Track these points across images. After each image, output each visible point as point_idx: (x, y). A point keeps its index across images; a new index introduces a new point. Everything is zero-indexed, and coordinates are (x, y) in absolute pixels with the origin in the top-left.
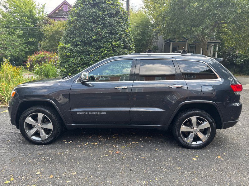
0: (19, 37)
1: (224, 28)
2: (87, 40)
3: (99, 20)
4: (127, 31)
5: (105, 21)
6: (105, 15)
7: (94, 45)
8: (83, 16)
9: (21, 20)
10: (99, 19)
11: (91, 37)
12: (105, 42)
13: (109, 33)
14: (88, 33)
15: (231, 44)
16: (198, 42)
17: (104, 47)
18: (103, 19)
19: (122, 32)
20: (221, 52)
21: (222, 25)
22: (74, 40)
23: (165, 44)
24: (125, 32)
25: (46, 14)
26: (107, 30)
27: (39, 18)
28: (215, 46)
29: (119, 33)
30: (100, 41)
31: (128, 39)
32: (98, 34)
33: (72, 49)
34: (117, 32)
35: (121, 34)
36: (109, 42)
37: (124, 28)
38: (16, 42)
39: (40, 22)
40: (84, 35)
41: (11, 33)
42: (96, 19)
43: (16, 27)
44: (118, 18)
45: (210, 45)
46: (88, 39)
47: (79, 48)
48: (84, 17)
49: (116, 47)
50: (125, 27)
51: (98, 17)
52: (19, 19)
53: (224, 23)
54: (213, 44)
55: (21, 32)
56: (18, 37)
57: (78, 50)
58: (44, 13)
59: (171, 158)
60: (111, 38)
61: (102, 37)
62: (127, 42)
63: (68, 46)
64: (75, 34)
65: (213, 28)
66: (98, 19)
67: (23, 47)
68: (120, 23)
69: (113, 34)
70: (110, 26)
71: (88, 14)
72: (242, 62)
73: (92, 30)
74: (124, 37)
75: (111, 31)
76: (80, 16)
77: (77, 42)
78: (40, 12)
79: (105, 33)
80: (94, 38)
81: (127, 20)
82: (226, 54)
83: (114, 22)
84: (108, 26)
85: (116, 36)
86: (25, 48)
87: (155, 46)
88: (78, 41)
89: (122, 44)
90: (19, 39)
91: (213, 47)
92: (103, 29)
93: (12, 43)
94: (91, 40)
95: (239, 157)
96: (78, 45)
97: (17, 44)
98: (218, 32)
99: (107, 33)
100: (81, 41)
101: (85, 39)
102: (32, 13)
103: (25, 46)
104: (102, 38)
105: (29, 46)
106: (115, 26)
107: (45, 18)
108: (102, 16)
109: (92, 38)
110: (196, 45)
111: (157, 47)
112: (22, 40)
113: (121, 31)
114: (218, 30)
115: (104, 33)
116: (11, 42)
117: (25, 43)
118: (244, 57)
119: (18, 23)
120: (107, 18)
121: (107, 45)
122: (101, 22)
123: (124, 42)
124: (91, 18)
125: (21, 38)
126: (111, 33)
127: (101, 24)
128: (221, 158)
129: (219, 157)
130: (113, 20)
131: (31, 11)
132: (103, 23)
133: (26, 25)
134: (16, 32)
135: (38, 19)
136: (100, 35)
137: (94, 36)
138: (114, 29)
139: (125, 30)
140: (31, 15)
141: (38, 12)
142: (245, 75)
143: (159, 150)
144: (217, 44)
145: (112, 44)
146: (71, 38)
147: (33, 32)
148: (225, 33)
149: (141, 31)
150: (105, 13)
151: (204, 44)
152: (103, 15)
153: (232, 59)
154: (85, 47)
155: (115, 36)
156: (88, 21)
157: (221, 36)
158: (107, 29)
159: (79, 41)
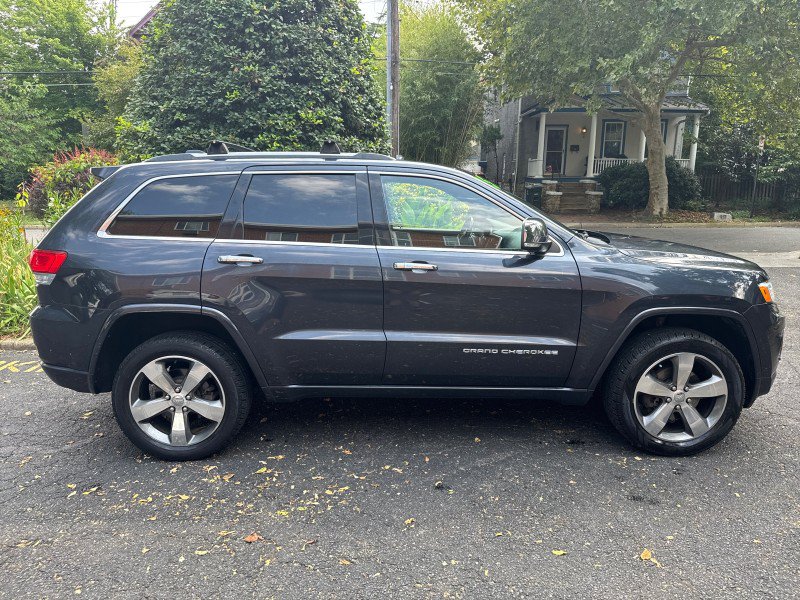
0: (35, 103)
1: (718, 59)
2: (208, 104)
3: (250, 34)
4: (354, 70)
5: (271, 38)
6: (274, 15)
7: (236, 124)
8: (192, 20)
9: (44, 48)
10: (252, 30)
11: (222, 95)
12: (273, 112)
13: (288, 80)
14: (211, 82)
15: (743, 116)
16: (633, 110)
17: (269, 131)
18: (264, 29)
19: (338, 73)
20: (707, 144)
21: (710, 52)
22: (162, 109)
23: (523, 118)
24: (347, 76)
25: (123, 26)
26: (280, 69)
27: (99, 41)
28: (690, 123)
29: (327, 80)
30: (254, 107)
31: (363, 99)
32: (246, 81)
33: (156, 138)
34: (318, 75)
35: (332, 83)
36: (290, 110)
37: (344, 62)
38: (26, 123)
39: (104, 53)
40: (200, 87)
41: (6, 93)
42: (241, 31)
43: (24, 70)
44: (322, 26)
45: (674, 118)
46: (211, 101)
47: (180, 136)
48: (196, 23)
49: (314, 127)
50: (351, 57)
51: (248, 22)
52: (35, 46)
53: (717, 43)
54: (684, 118)
55: (42, 89)
56: (32, 105)
57: (177, 143)
58: (117, 22)
59: (453, 562)
60: (295, 98)
61: (262, 93)
62: (358, 110)
63: (143, 127)
64: (167, 87)
65: (681, 62)
66: (247, 31)
67: (50, 138)
68: (330, 43)
69: (304, 81)
70: (292, 53)
71: (211, 13)
72: (780, 174)
73: (224, 69)
74: (344, 94)
75: (296, 73)
76: (186, 21)
77: (174, 114)
78: (102, 20)
79: (274, 78)
80: (234, 95)
81: (357, 34)
82: (726, 151)
83: (304, 40)
84: (284, 56)
85: (313, 89)
86: (57, 141)
87: (491, 127)
88: (178, 110)
89: (337, 118)
90: (36, 112)
91: (682, 125)
92: (265, 64)
93: (11, 126)
94: (222, 105)
95: (727, 554)
96: (178, 123)
97: (27, 128)
98: (700, 76)
99: (281, 78)
100: (189, 110)
101: (202, 101)
102: (76, 24)
103: (56, 136)
104: (263, 96)
105: (70, 136)
106: (310, 52)
107: (120, 38)
108: (259, 19)
109: (225, 99)
110: (626, 122)
111: (497, 131)
112: (45, 115)
113: (335, 71)
114: (699, 69)
115: (267, 78)
116: (9, 122)
117: (59, 124)
118: (786, 160)
119: (34, 58)
120: (279, 25)
121: (280, 121)
122: (258, 40)
123: (346, 109)
124: (221, 26)
125: (40, 107)
126: (295, 79)
127: (257, 46)
128: (654, 560)
129: (646, 554)
130: (302, 32)
131: (71, 17)
132: (264, 45)
133: (57, 63)
134: (24, 87)
135: (97, 44)
136: (255, 87)
137: (231, 92)
138: (306, 65)
139: (350, 66)
140: (73, 29)
141: (95, 19)
142: (788, 218)
143: (417, 525)
144: (697, 115)
145: (298, 118)
146: (155, 98)
147: (83, 87)
148: (721, 79)
149: (438, 78)
150: (272, 8)
151: (651, 118)
152: (267, 13)
153: (749, 165)
154: (202, 131)
155: (311, 87)
156: (212, 36)
157: (709, 88)
158: (279, 64)
159: (183, 111)
